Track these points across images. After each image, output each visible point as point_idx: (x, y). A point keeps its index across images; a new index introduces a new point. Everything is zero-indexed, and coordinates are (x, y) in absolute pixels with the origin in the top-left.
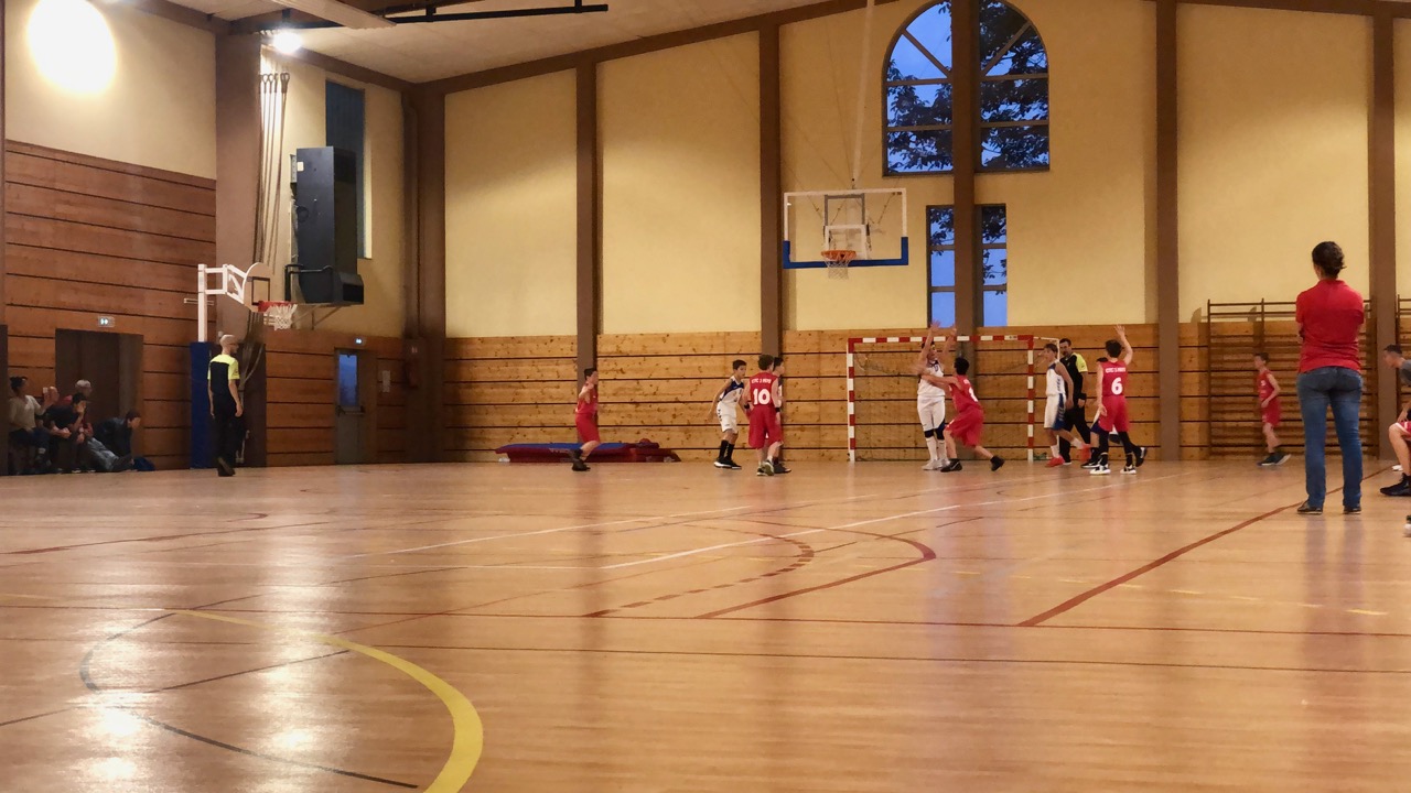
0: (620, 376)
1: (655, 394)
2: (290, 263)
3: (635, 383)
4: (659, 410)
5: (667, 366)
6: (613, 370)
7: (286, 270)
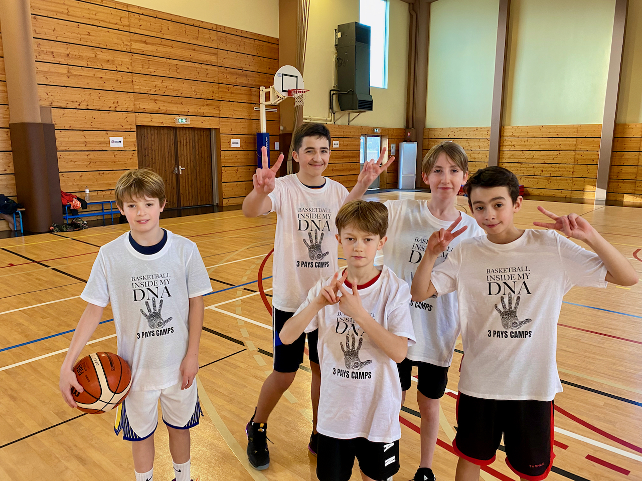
0: (513, 148)
1: (532, 158)
2: (333, 88)
3: (521, 152)
4: (533, 167)
5: (541, 143)
6: (509, 145)
7: (330, 93)
